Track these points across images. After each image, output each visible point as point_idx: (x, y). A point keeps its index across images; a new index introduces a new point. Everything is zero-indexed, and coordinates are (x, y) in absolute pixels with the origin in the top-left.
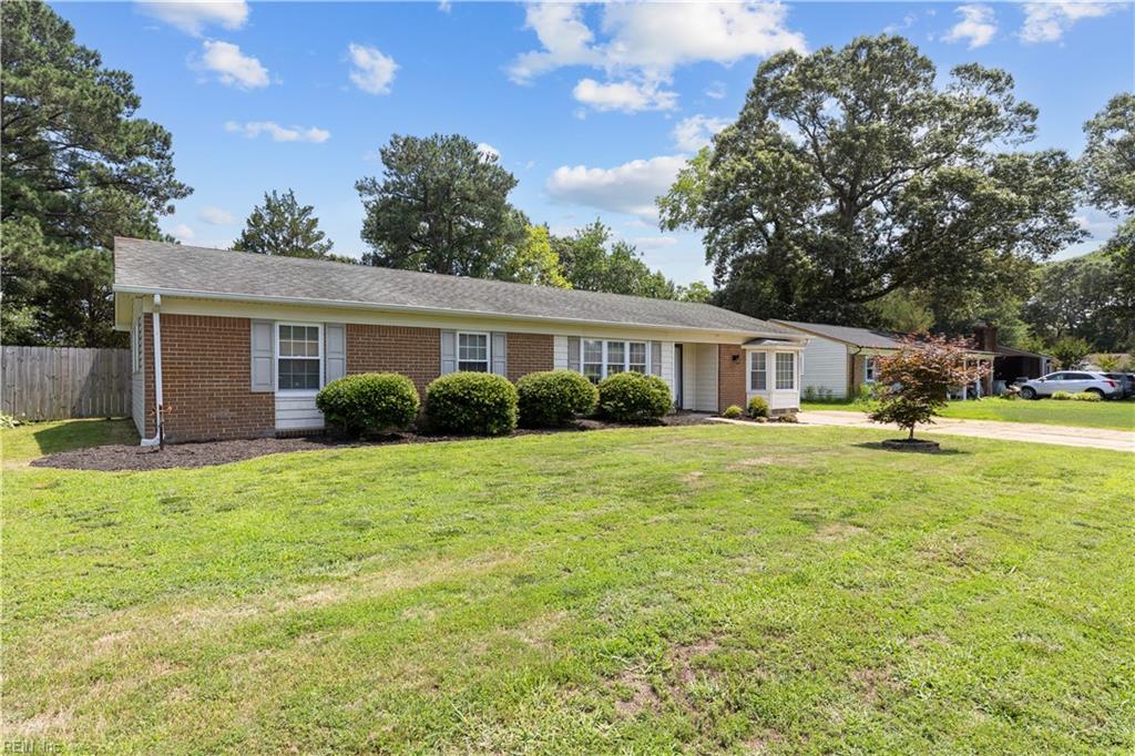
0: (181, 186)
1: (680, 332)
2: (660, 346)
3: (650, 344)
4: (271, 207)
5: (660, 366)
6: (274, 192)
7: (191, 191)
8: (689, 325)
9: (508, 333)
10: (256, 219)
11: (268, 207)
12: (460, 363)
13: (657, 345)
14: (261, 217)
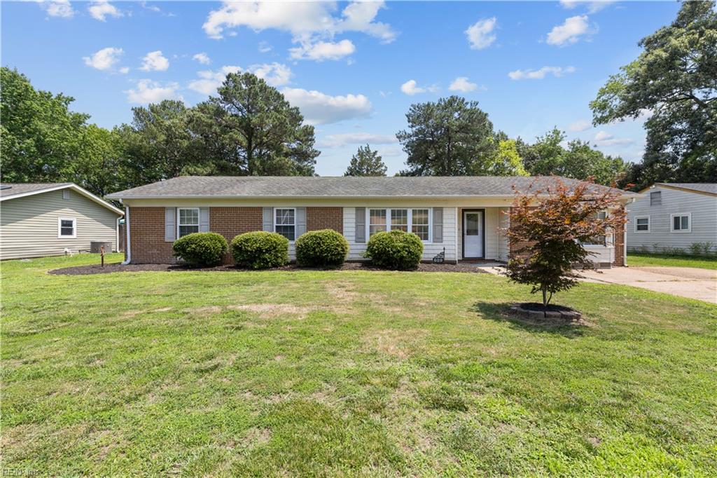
0: (316, 151)
1: (463, 200)
2: (442, 210)
3: (432, 209)
4: (361, 154)
5: (442, 226)
6: (361, 147)
7: (320, 152)
8: (475, 194)
9: (307, 208)
10: (354, 161)
11: (359, 154)
12: (277, 226)
13: (439, 211)
14: (356, 160)
